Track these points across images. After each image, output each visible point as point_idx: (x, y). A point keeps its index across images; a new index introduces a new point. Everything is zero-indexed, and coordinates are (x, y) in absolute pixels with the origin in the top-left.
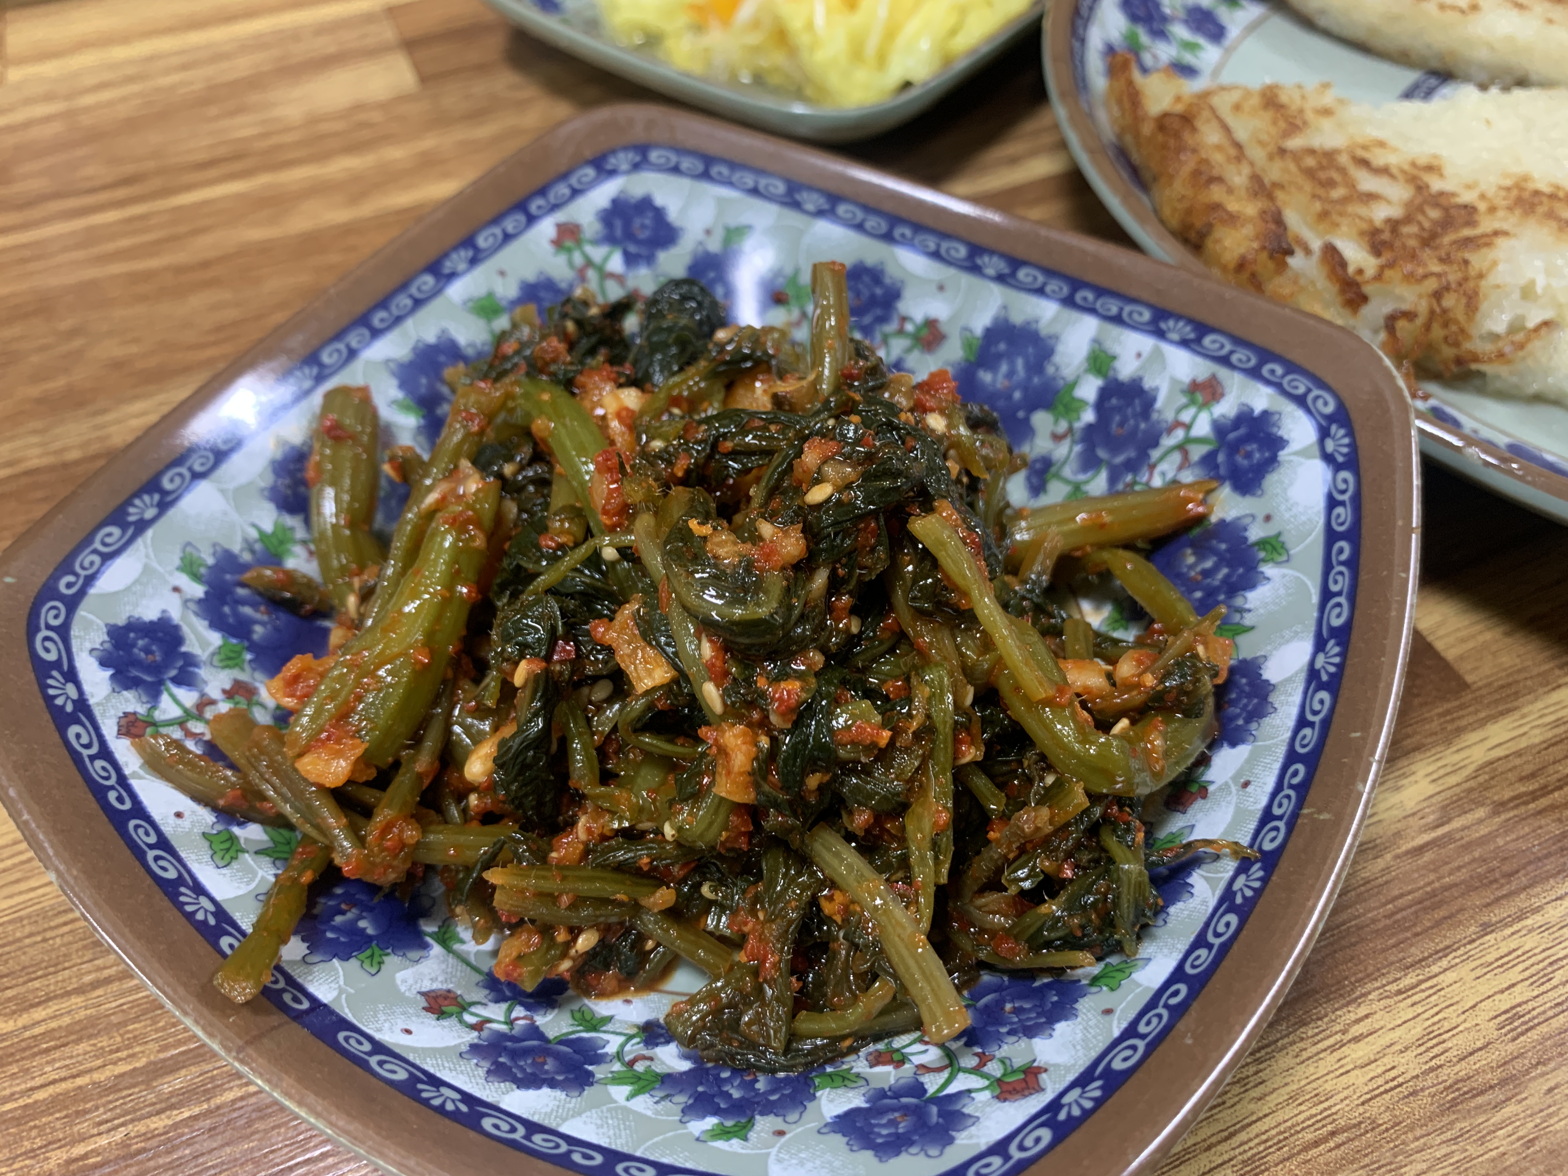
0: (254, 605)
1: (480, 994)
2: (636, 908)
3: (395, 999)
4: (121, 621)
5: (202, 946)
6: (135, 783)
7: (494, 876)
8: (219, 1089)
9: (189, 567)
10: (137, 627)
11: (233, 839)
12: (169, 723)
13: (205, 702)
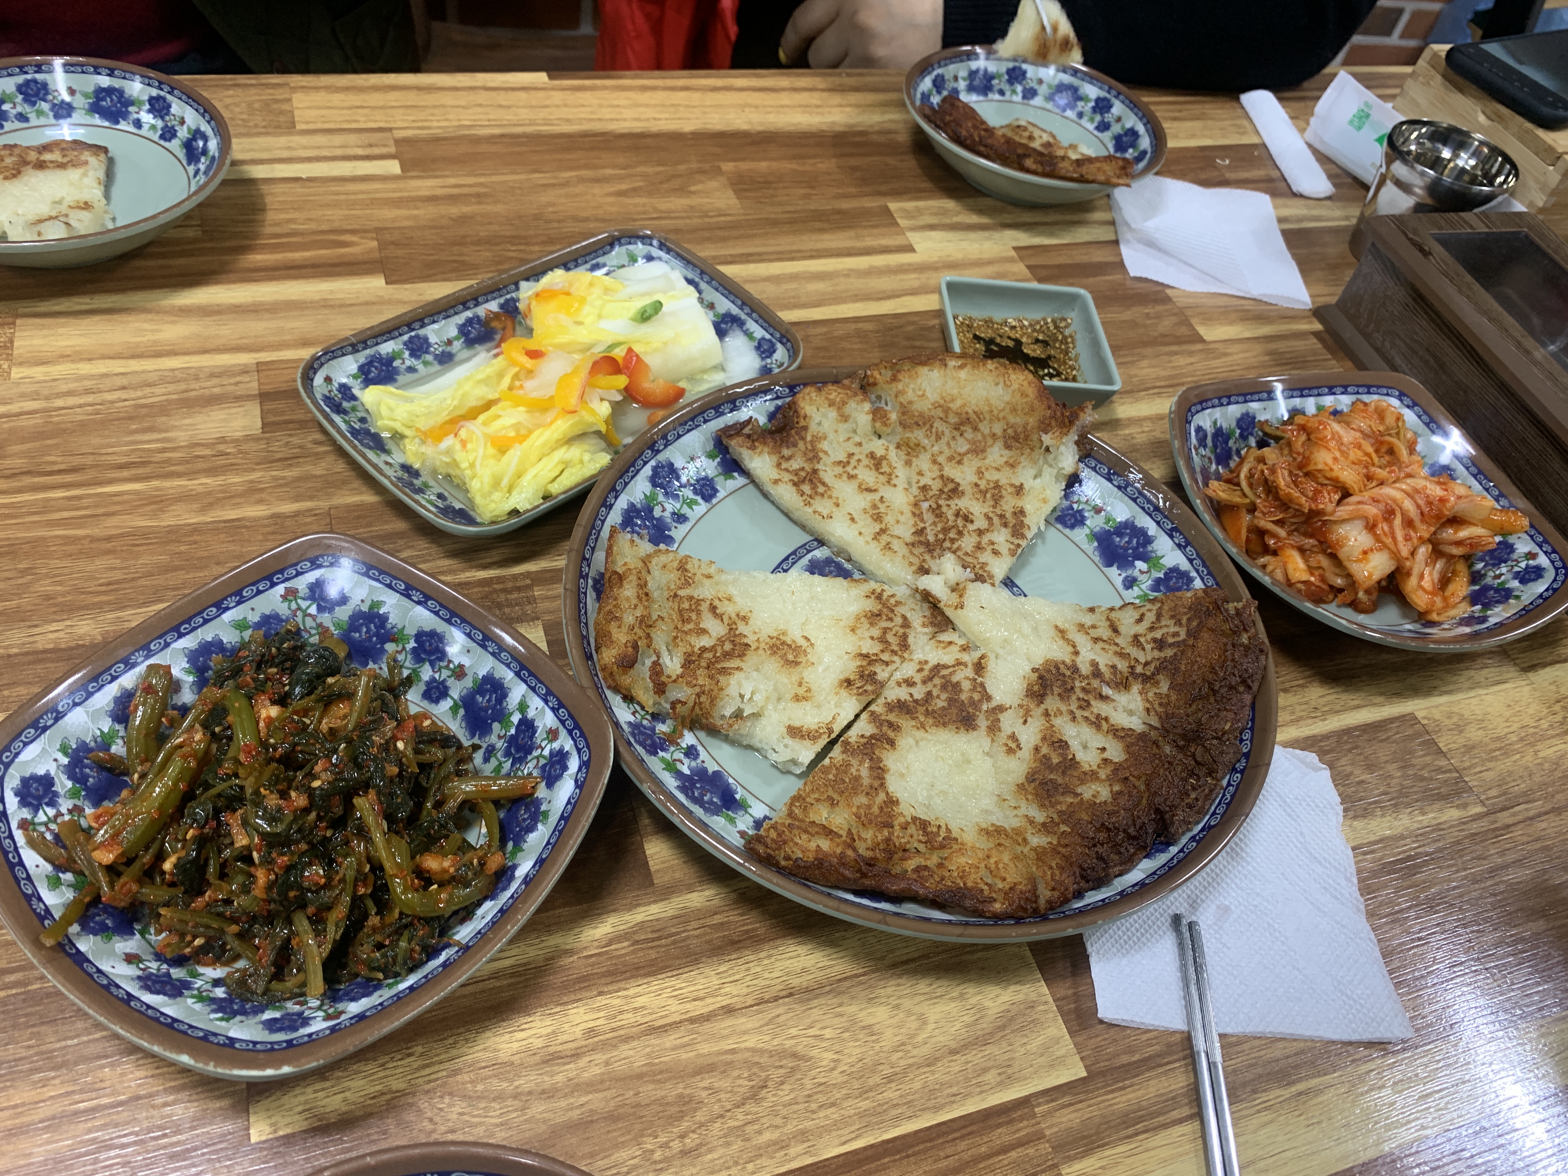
0: (91, 769)
1: (150, 957)
2: (223, 932)
3: (112, 954)
4: (27, 775)
5: (36, 922)
6: (21, 851)
7: (163, 911)
8: (30, 983)
9: (64, 749)
10: (34, 778)
11: (59, 878)
12: (40, 824)
13: (59, 814)
